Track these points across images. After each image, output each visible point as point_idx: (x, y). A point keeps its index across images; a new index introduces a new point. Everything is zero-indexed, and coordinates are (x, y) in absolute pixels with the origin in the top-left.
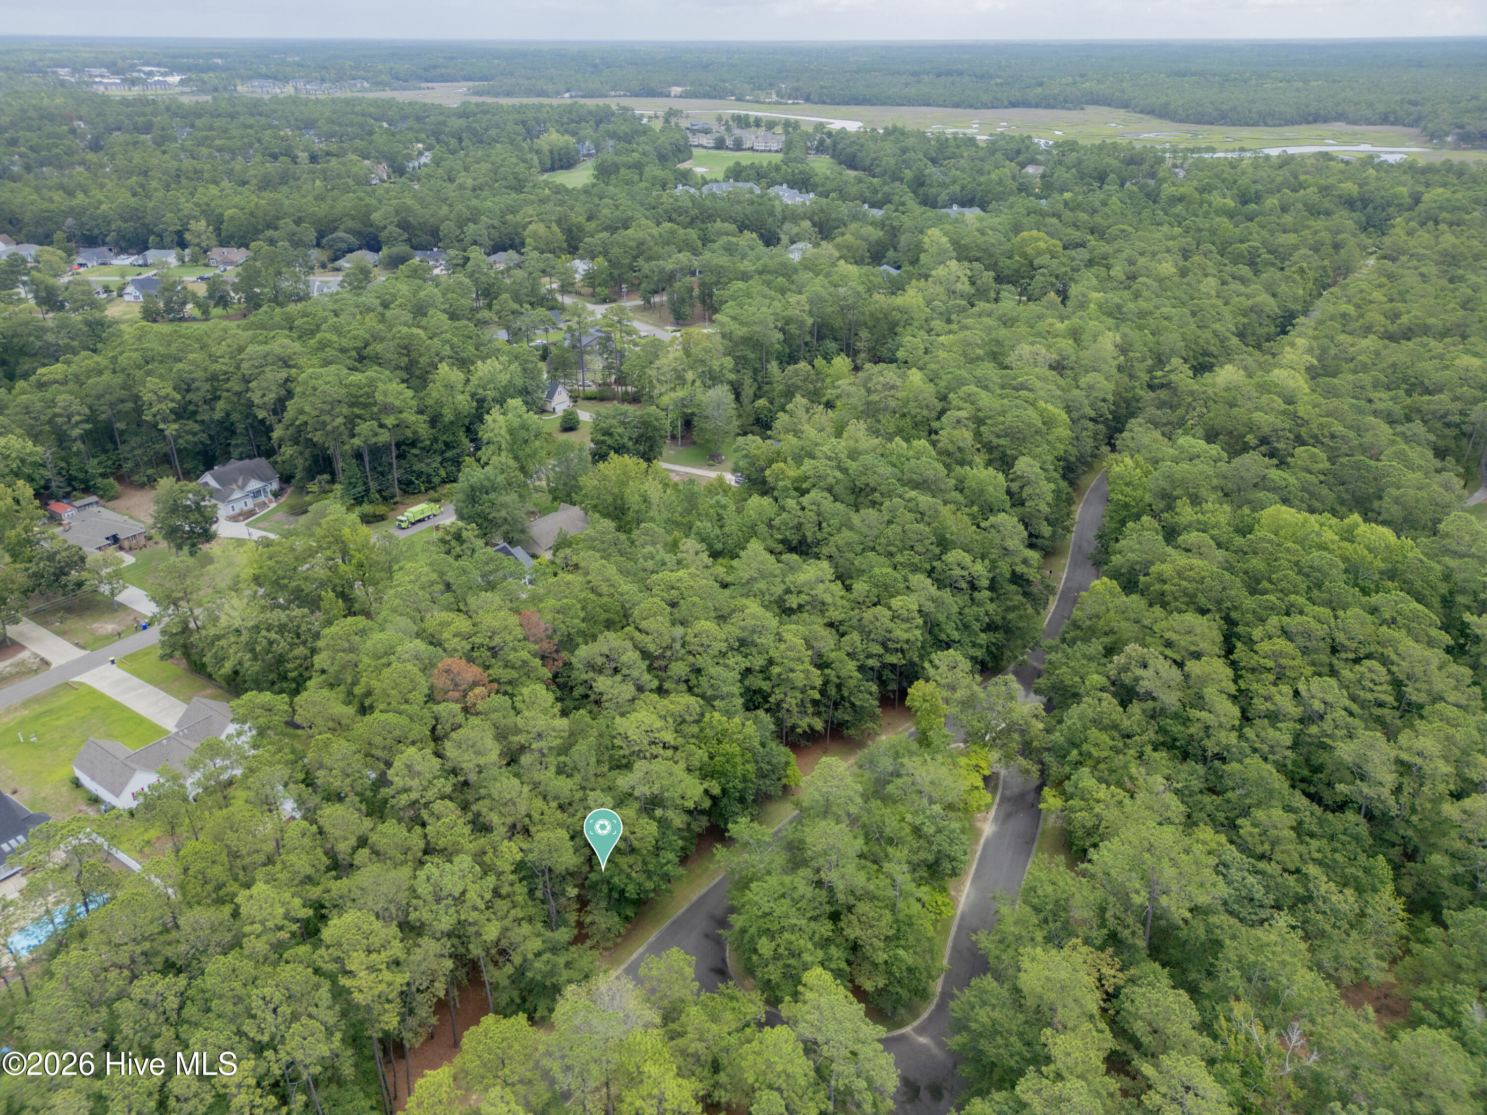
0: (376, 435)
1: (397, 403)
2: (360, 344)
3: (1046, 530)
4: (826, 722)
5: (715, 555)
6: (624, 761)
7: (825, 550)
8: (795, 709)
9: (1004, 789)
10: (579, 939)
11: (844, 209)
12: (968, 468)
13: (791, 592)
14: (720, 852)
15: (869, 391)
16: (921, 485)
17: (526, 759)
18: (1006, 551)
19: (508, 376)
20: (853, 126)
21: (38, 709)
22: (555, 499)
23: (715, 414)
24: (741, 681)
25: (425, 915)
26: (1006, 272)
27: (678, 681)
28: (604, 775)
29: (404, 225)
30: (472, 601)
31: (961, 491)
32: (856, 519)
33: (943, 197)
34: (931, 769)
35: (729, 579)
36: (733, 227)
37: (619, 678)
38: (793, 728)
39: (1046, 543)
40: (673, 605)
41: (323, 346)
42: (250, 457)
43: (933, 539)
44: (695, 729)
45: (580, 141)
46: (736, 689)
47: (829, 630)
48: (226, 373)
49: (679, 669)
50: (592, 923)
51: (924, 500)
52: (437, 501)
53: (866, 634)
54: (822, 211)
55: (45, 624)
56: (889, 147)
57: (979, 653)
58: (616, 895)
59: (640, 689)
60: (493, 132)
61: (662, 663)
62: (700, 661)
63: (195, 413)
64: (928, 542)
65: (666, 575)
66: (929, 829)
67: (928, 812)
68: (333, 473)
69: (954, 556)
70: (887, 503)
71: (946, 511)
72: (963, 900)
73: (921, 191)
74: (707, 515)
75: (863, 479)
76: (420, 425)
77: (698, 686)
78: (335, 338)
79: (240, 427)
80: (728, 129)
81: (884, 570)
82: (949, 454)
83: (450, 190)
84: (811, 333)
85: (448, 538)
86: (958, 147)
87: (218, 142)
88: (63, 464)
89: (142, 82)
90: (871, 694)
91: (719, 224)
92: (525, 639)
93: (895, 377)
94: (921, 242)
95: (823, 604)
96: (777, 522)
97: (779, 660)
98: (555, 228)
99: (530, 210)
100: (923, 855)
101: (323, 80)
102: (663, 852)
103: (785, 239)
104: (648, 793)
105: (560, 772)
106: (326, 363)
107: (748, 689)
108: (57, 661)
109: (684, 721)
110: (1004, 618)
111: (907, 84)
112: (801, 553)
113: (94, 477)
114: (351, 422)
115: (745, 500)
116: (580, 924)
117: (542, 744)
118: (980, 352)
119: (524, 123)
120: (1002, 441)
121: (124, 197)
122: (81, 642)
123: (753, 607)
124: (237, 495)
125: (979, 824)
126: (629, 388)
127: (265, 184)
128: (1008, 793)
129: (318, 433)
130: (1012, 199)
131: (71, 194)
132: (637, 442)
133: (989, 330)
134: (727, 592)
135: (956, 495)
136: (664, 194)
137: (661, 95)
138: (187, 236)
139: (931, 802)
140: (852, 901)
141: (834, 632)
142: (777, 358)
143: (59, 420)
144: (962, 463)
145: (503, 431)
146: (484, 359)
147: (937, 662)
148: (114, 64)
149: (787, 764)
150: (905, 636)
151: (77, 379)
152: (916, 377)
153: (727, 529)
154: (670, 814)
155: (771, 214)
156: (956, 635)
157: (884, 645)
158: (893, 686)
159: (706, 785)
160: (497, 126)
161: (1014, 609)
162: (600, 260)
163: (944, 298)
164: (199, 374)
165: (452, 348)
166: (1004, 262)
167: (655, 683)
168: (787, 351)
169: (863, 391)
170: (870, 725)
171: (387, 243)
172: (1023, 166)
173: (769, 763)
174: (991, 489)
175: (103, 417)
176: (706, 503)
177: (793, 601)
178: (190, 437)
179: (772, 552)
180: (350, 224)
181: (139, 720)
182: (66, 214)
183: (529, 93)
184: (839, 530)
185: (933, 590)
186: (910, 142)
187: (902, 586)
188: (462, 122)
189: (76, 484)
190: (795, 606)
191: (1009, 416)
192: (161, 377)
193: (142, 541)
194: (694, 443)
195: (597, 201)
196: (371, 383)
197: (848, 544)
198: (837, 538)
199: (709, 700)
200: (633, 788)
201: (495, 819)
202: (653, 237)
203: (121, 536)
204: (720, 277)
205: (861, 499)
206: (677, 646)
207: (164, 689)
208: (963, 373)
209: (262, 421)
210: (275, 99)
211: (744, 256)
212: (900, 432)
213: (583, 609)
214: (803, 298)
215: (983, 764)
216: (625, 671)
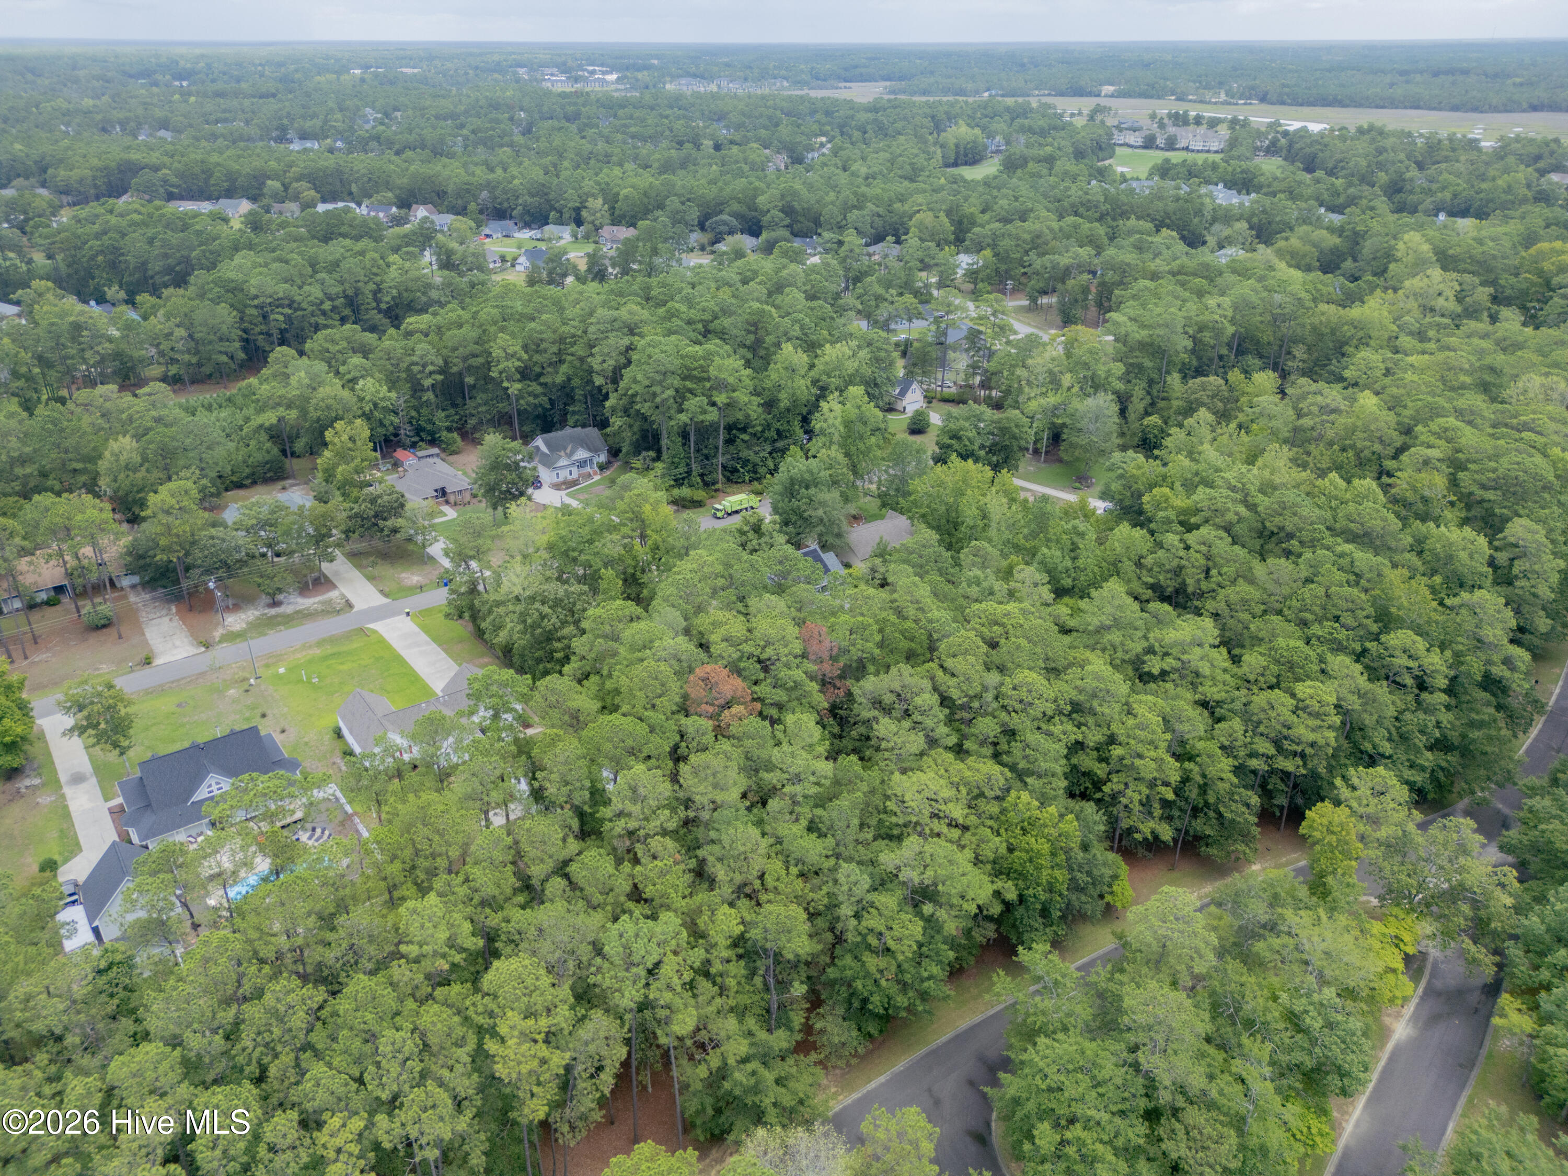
0: (704, 412)
1: (731, 380)
2: (707, 317)
3: (1543, 623)
4: (1178, 830)
5: (1060, 592)
6: (896, 832)
7: (1210, 605)
8: (1136, 807)
9: (1433, 975)
10: (803, 1047)
11: (1292, 210)
12: (1432, 524)
13: (1154, 653)
14: (1001, 981)
15: (1300, 415)
16: (1362, 538)
17: (774, 804)
18: (1480, 642)
19: (856, 364)
20: (1315, 128)
21: (329, 650)
22: (884, 505)
23: (1091, 427)
24: (1067, 757)
25: (606, 981)
26: (1508, 292)
27: (982, 743)
28: (865, 844)
29: (788, 211)
30: (753, 602)
31: (1420, 553)
32: (1259, 570)
33: (1428, 203)
34: (1328, 935)
35: (1072, 623)
36: (1149, 226)
37: (906, 724)
38: (1130, 831)
39: (1536, 641)
40: (993, 645)
41: (671, 315)
42: (584, 426)
43: (1371, 611)
44: (994, 808)
45: (991, 136)
46: (1059, 767)
47: (1199, 710)
48: (574, 336)
49: (987, 726)
50: (822, 1031)
51: (1363, 558)
52: (758, 493)
53: (1253, 724)
54: (1264, 212)
55: (359, 567)
56: (1362, 146)
57: (1419, 778)
58: (856, 1004)
59: (932, 742)
60: (899, 125)
61: (966, 715)
62: (1015, 721)
63: (540, 375)
64: (1361, 614)
65: (990, 606)
66: (1314, 1022)
67: (1316, 997)
68: (659, 452)
69: (1398, 638)
70: (1308, 555)
71: (1394, 576)
72: (1349, 1128)
73: (1397, 198)
74: (1058, 541)
75: (1278, 520)
76: (753, 409)
77: (1008, 753)
78: (684, 308)
79: (579, 394)
80: (1162, 126)
81: (1292, 643)
82: (1407, 505)
83: (843, 178)
84: (1229, 345)
85: (746, 528)
86: (1454, 150)
87: (633, 129)
88: (414, 413)
89: (585, 80)
90: (1248, 806)
91: (1132, 222)
92: (804, 656)
93: (1339, 398)
94: (1392, 248)
95: (1197, 674)
96: (1149, 561)
97: (1122, 739)
98: (944, 218)
99: (920, 199)
100: (1299, 1057)
101: (746, 79)
102: (926, 961)
103: (1211, 240)
104: (917, 880)
105: (811, 828)
106: (670, 333)
107: (1074, 768)
108: (360, 605)
109: (982, 795)
110: (1464, 736)
111: (1392, 85)
112: (1176, 606)
113: (440, 430)
114: (681, 396)
115: (1112, 529)
116: (808, 1029)
117: (798, 789)
118: (1468, 380)
119: (933, 117)
120: (1490, 495)
121: (537, 174)
122: (386, 590)
123: (1098, 664)
124: (563, 462)
125: (1387, 1020)
126: (994, 393)
127: (667, 167)
128: (1438, 984)
129: (647, 405)
130: (1524, 208)
131: (492, 170)
132: (991, 450)
133: (1481, 353)
134: (1067, 639)
135: (1412, 558)
136: (1074, 187)
137: (1090, 94)
138: (584, 213)
139: (1322, 981)
140: (1180, 1102)
141: (1206, 713)
142: (1180, 371)
143: (416, 369)
144: (1424, 518)
145: (838, 422)
146: (833, 343)
147: (1355, 781)
148: (564, 64)
149: (1115, 877)
150: (1312, 737)
151: (439, 330)
152: (1368, 401)
153: (1081, 563)
154: (942, 914)
155: (1199, 212)
156: (1386, 748)
157: (1277, 743)
158: (1282, 800)
159: (999, 884)
160: (905, 118)
161: (1480, 725)
162: (988, 253)
163: (1417, 313)
164: (548, 335)
165: (802, 329)
166: (1507, 280)
167: (953, 740)
168: (1195, 363)
169: (1291, 412)
170: (1241, 847)
171: (767, 228)
172: (1542, 173)
173: (1089, 874)
174: (1463, 555)
175: (455, 369)
176: (1058, 527)
177: (1154, 665)
178: (531, 399)
179: (1136, 598)
180: (736, 207)
181: (413, 677)
182: (481, 187)
183: (946, 91)
184: (1234, 582)
185: (1362, 681)
186: (1389, 142)
187: (1317, 668)
188: (870, 116)
189: (424, 435)
190: (1156, 671)
191: (1504, 461)
192: (513, 335)
193: (467, 496)
194: (1060, 461)
195: (995, 192)
196: (709, 356)
197: (1244, 602)
198: (1229, 590)
199: (1021, 775)
200: (898, 868)
201: (720, 872)
202: (1051, 230)
203: (448, 490)
204: (1125, 275)
205: (1270, 546)
206: (989, 697)
207: (445, 650)
208: (1441, 401)
209: (599, 388)
210: (697, 95)
211: (1156, 255)
212: (1338, 468)
213: (881, 631)
214: (1226, 301)
215: (1407, 937)
216: (917, 717)
